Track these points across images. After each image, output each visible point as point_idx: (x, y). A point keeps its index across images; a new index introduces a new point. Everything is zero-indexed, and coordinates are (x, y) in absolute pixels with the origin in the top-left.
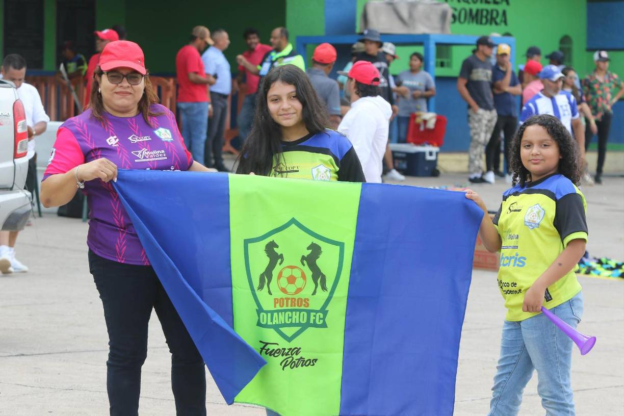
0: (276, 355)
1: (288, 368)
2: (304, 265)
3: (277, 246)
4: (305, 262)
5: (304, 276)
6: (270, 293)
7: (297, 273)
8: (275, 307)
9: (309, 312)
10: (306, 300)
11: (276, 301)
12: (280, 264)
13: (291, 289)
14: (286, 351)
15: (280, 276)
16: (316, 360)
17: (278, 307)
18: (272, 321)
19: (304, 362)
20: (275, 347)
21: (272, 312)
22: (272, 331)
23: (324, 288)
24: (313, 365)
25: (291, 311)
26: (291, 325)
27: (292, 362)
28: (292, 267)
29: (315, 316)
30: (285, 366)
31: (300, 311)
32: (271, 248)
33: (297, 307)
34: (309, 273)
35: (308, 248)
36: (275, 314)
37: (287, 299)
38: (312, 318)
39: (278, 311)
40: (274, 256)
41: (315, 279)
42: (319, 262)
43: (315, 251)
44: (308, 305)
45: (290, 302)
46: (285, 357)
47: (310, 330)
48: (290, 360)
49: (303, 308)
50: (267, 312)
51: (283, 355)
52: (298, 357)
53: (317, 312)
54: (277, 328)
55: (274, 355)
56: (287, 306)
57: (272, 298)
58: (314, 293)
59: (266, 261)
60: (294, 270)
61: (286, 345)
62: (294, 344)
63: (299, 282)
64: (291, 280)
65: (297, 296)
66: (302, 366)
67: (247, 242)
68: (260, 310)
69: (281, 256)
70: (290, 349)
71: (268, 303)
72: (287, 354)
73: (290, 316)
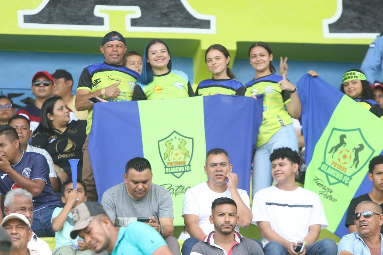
0: (320, 186)
1: (322, 196)
2: (353, 151)
3: (346, 138)
4: (354, 151)
5: (350, 157)
6: (332, 157)
7: (348, 155)
8: (332, 164)
9: (344, 175)
10: (346, 169)
11: (333, 163)
12: (344, 147)
13: (343, 161)
14: (326, 188)
15: (341, 152)
16: (336, 200)
17: (333, 166)
18: (327, 170)
19: (331, 198)
20: (322, 183)
21: (329, 166)
22: (324, 175)
23: (356, 167)
24: (334, 202)
25: (338, 171)
26: (334, 178)
27: (326, 195)
28: (348, 151)
29: (346, 178)
30: (321, 194)
31: (341, 173)
32: (343, 137)
33: (340, 171)
34: (353, 157)
35: (359, 145)
36: (330, 168)
37: (339, 165)
38: (344, 179)
39: (332, 168)
40: (342, 142)
41: (355, 160)
42: (360, 154)
43: (361, 147)
44: (345, 172)
45: (339, 166)
46: (324, 190)
47: (341, 184)
48: (325, 193)
49: (343, 172)
50: (326, 165)
51: (323, 188)
52: (331, 194)
53: (347, 176)
54: (327, 174)
55: (319, 185)
56: (337, 167)
57: (332, 160)
58: (351, 167)
59: (338, 142)
60: (348, 153)
61: (328, 186)
62: (331, 187)
63: (347, 159)
64: (345, 157)
65: (343, 165)
66: (330, 199)
67: (334, 129)
68: (324, 163)
69: (345, 144)
70: (328, 189)
71: (329, 161)
72: (325, 189)
73: (336, 173)
